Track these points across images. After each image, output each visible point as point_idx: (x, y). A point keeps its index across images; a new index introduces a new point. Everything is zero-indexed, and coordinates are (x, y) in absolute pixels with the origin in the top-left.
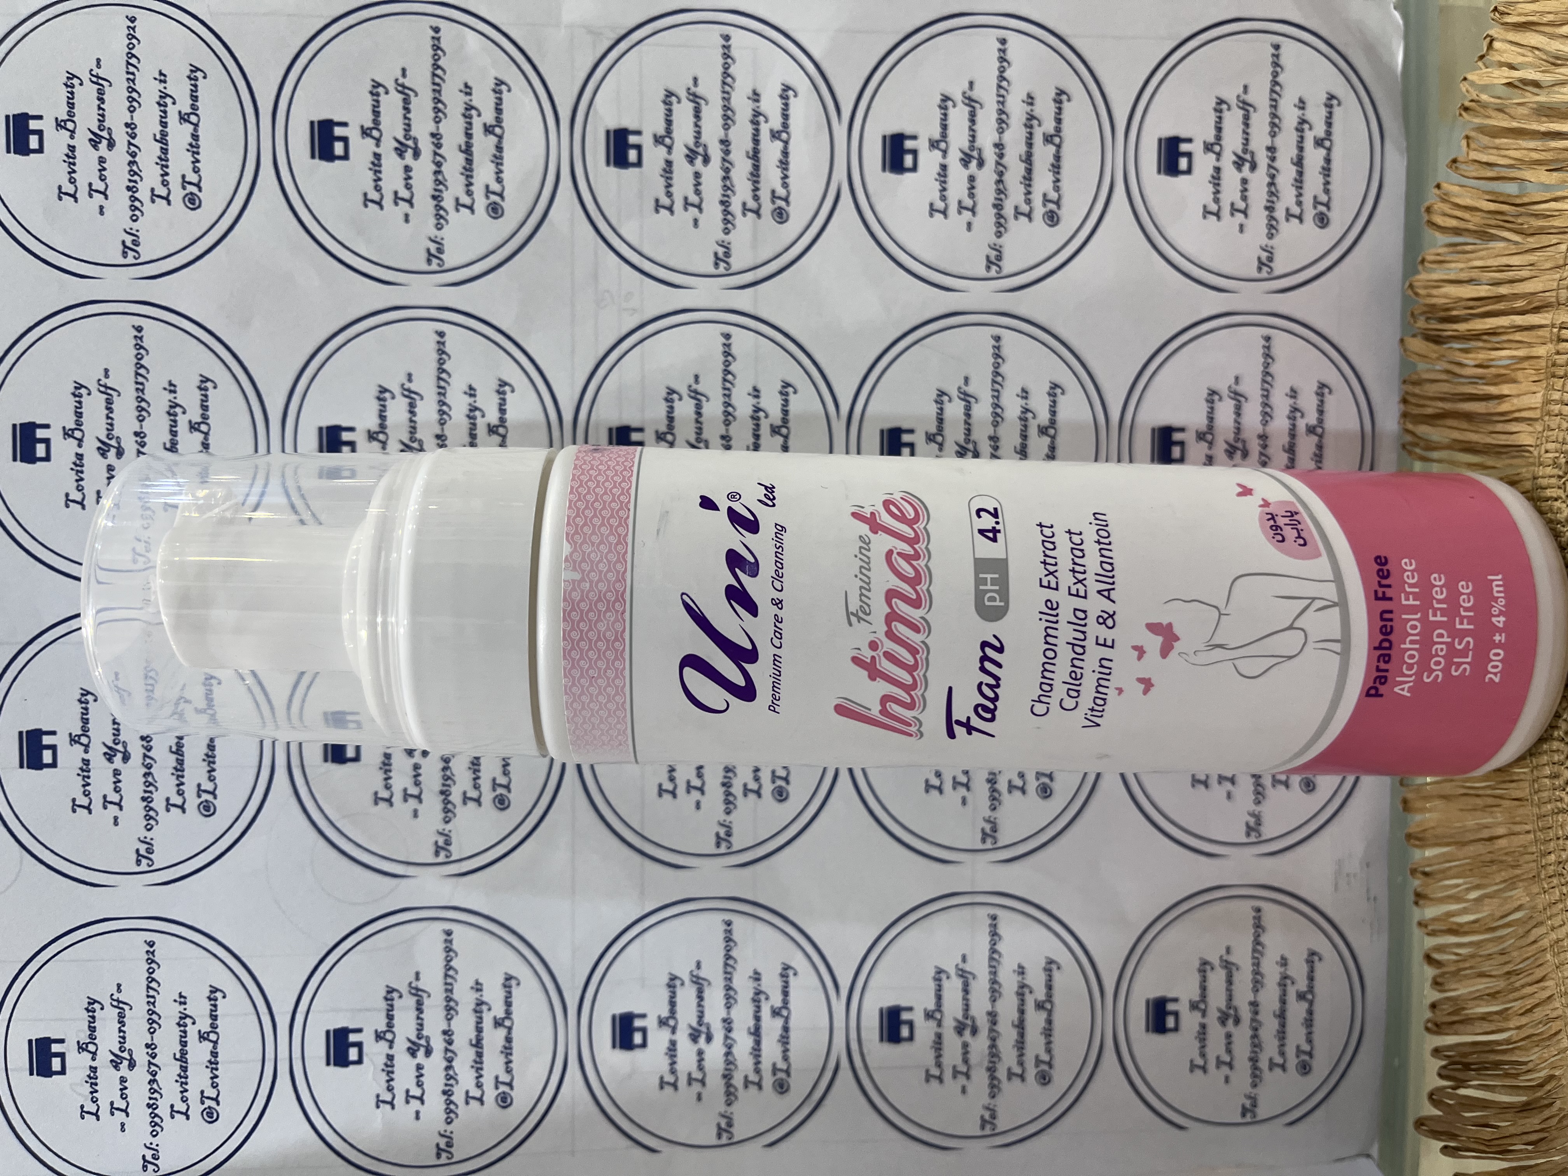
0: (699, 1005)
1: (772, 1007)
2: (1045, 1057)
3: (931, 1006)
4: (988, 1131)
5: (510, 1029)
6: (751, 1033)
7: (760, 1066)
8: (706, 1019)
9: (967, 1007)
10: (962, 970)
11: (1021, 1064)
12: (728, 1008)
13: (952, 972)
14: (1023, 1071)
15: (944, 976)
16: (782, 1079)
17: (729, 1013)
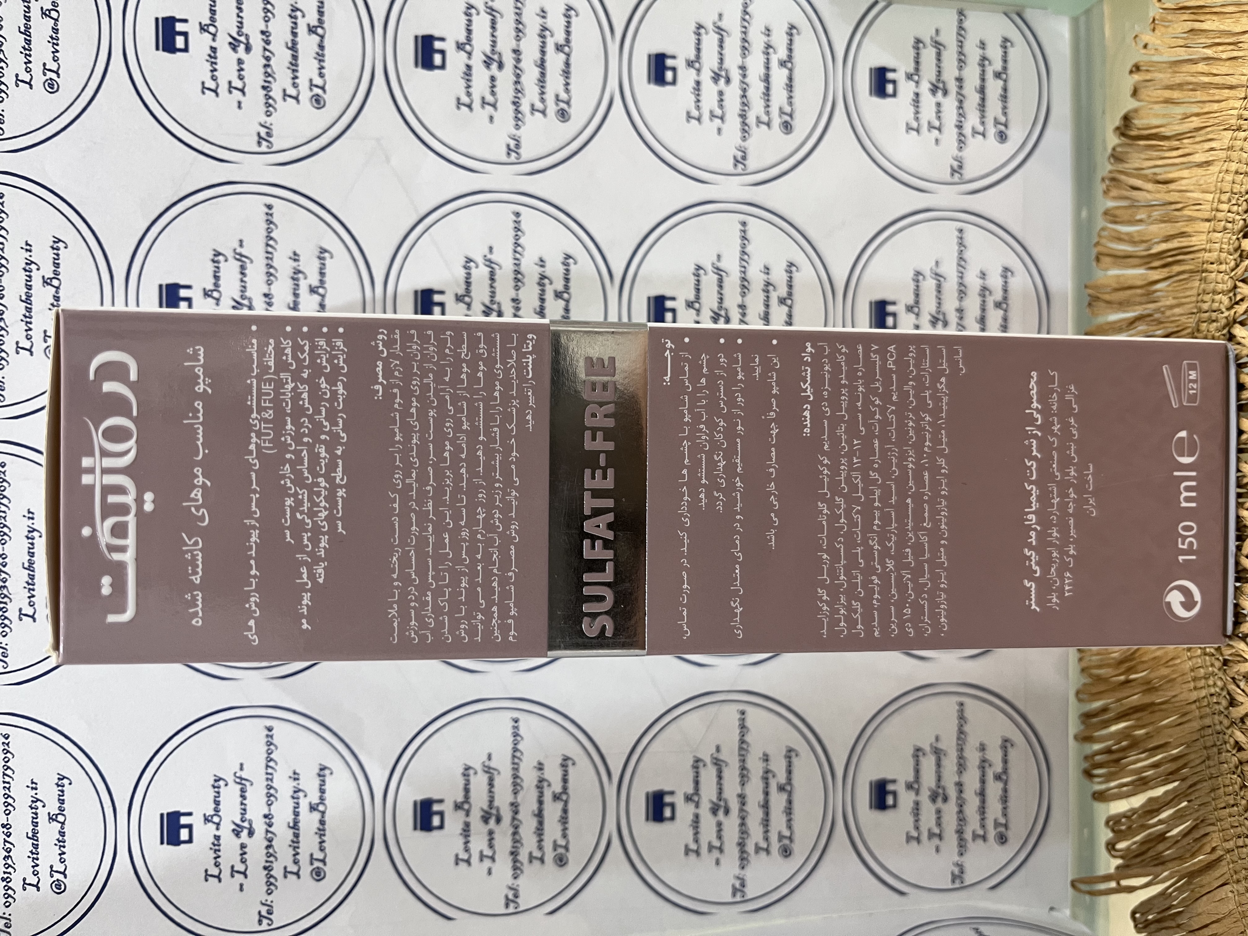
0: (490, 792)
1: (553, 792)
2: (787, 833)
3: (690, 791)
4: (738, 898)
5: (323, 813)
6: (535, 815)
7: (543, 843)
8: (496, 803)
9: (720, 791)
10: (716, 759)
11: (767, 839)
12: (515, 793)
13: (708, 760)
14: (768, 846)
15: (701, 764)
16: (561, 854)
17: (516, 798)
